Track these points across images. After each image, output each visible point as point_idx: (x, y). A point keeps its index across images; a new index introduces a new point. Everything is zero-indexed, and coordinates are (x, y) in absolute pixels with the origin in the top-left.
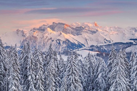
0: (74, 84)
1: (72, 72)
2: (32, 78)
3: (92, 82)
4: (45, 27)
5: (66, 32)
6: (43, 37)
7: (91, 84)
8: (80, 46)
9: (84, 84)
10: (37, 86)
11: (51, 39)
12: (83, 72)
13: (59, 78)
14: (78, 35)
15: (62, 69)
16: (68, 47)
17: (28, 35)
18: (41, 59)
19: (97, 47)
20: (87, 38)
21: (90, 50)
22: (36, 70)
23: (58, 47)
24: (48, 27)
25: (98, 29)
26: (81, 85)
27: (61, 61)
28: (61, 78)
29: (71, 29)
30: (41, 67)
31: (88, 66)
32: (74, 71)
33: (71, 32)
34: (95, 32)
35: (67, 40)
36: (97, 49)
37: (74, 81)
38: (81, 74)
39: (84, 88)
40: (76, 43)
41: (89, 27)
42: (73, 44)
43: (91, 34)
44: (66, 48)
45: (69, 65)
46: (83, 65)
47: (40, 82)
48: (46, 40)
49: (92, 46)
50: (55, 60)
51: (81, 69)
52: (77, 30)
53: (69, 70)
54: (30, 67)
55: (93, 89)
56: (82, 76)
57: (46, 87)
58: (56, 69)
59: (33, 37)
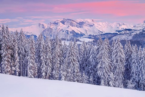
0: (72, 62)
1: (72, 54)
2: (43, 58)
3: (86, 61)
4: (58, 21)
5: (73, 26)
6: (57, 29)
7: (85, 62)
8: (82, 35)
9: (80, 62)
10: (47, 63)
11: (62, 30)
12: (79, 54)
13: (63, 58)
14: (80, 27)
15: (65, 52)
16: (74, 35)
17: (46, 27)
18: (50, 45)
19: (94, 36)
20: (87, 30)
21: (88, 38)
22: (46, 53)
23: (67, 35)
24: (60, 22)
25: (95, 24)
26: (78, 63)
27: (65, 46)
28: (65, 58)
29: (76, 24)
30: (50, 50)
31: (83, 50)
32: (73, 54)
33: (75, 26)
34: (92, 26)
35: (73, 31)
36: (93, 38)
37: (73, 61)
38: (78, 55)
39: (80, 65)
40: (79, 33)
41: (88, 22)
42: (77, 34)
43: (89, 27)
44: (72, 37)
45: (69, 49)
46: (80, 49)
47: (49, 61)
48: (59, 31)
49: (90, 35)
50: (60, 45)
51: (78, 52)
52: (80, 24)
53: (69, 53)
54: (42, 50)
55: (87, 65)
56: (79, 57)
57: (53, 64)
58: (61, 52)
59: (50, 28)
